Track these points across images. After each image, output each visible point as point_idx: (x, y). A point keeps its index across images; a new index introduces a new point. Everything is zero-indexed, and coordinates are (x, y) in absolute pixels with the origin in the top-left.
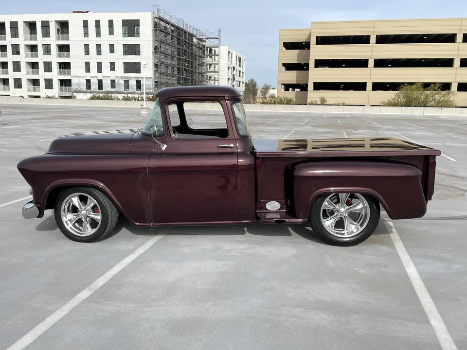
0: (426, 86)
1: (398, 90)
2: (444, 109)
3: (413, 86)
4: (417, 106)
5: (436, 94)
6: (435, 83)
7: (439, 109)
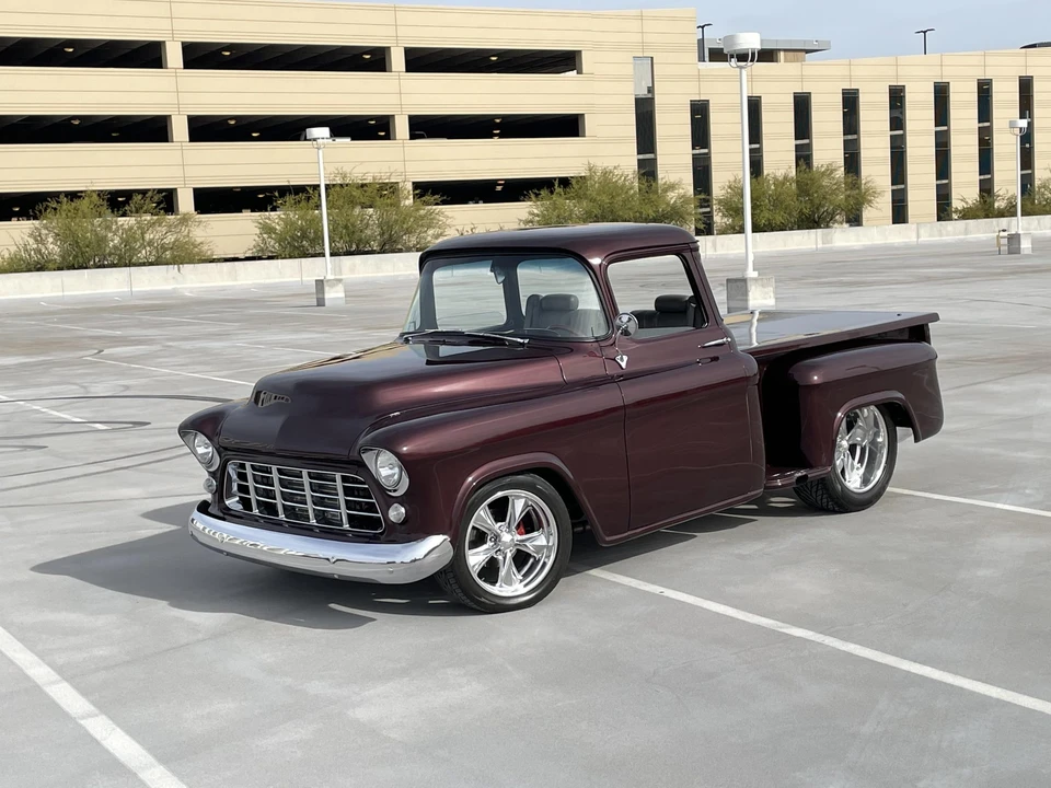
0: (118, 201)
1: (35, 218)
2: (187, 268)
3: (84, 204)
4: (104, 266)
5: (152, 225)
6: (144, 192)
7: (173, 269)
